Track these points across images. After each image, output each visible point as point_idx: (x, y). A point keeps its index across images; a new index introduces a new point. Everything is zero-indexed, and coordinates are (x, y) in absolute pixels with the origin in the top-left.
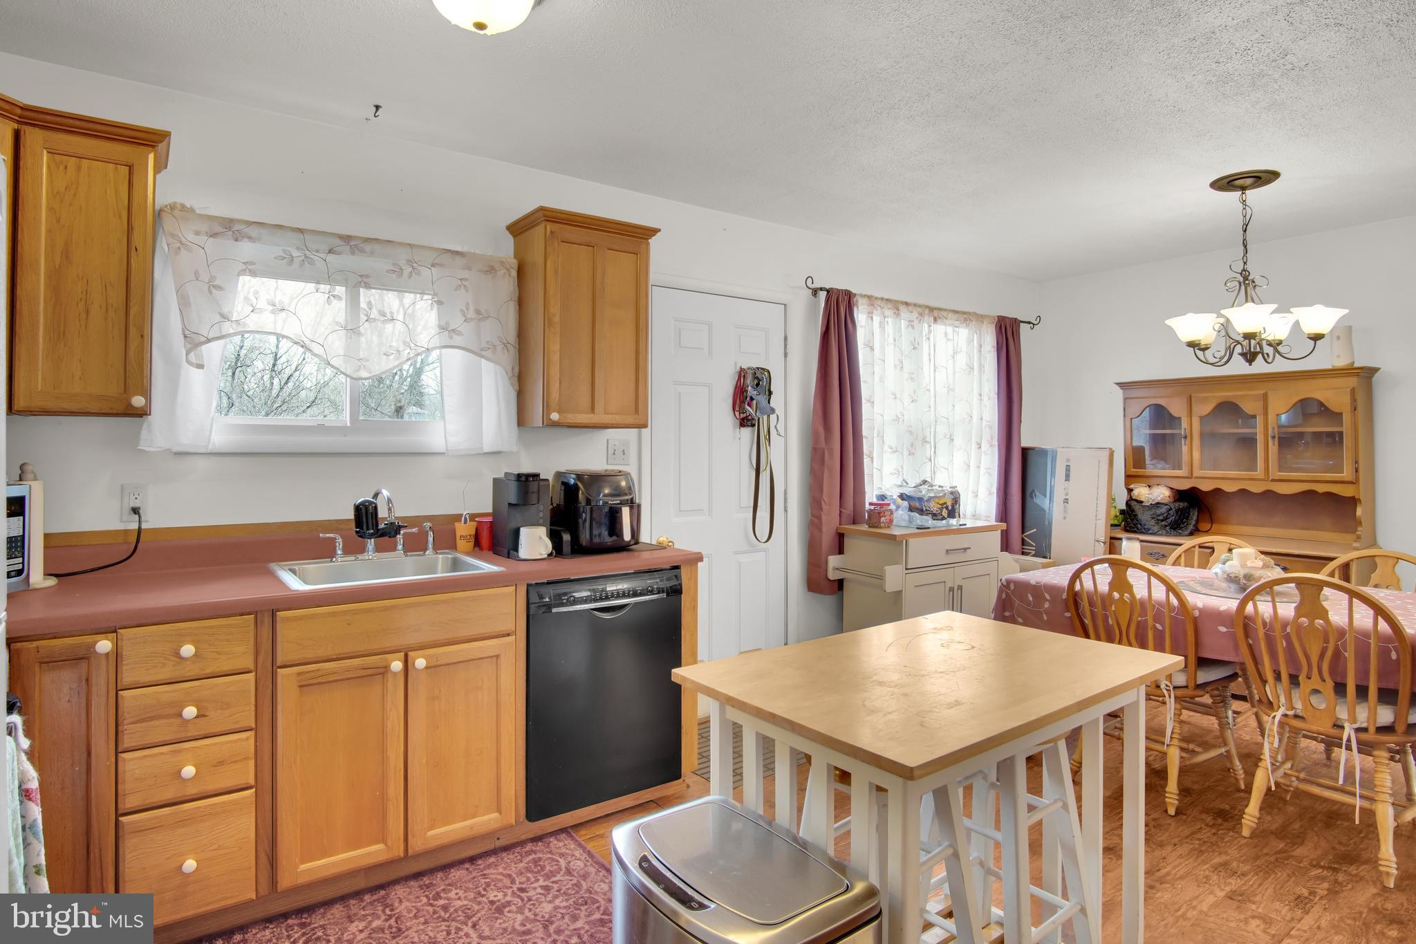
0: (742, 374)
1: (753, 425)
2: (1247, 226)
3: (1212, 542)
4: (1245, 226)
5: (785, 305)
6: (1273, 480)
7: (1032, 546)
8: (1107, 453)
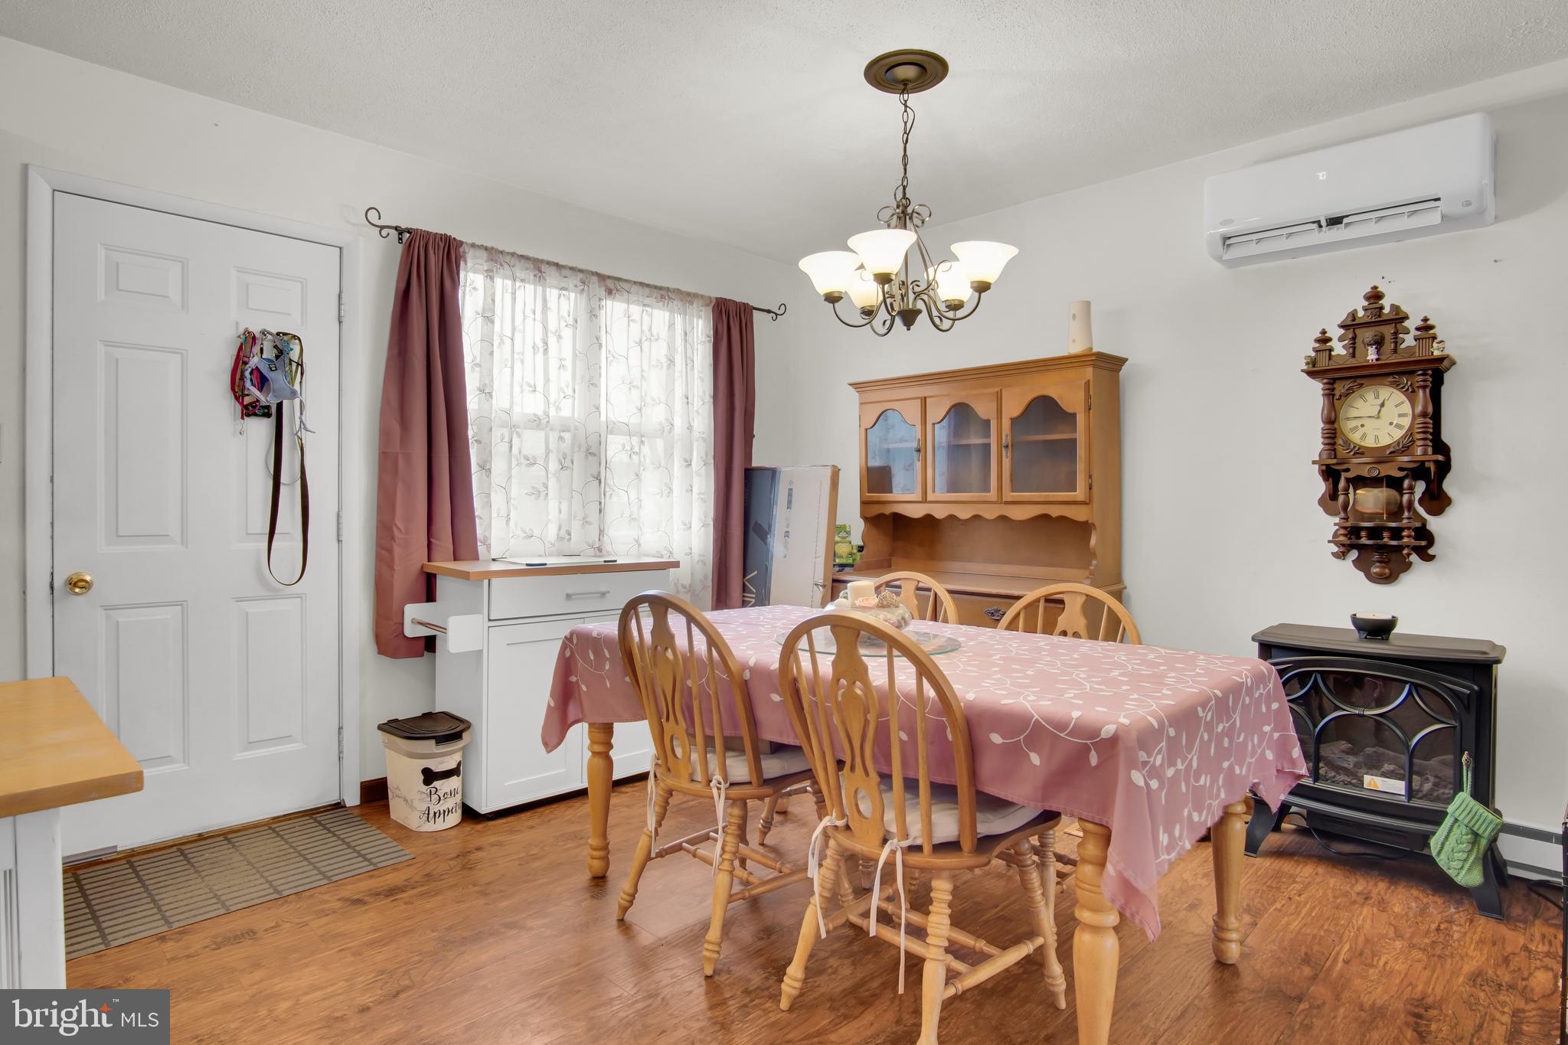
0: (249, 340)
1: (268, 415)
2: (908, 135)
3: (899, 579)
4: (905, 136)
5: (340, 248)
6: (1007, 503)
7: (753, 593)
8: (828, 472)
